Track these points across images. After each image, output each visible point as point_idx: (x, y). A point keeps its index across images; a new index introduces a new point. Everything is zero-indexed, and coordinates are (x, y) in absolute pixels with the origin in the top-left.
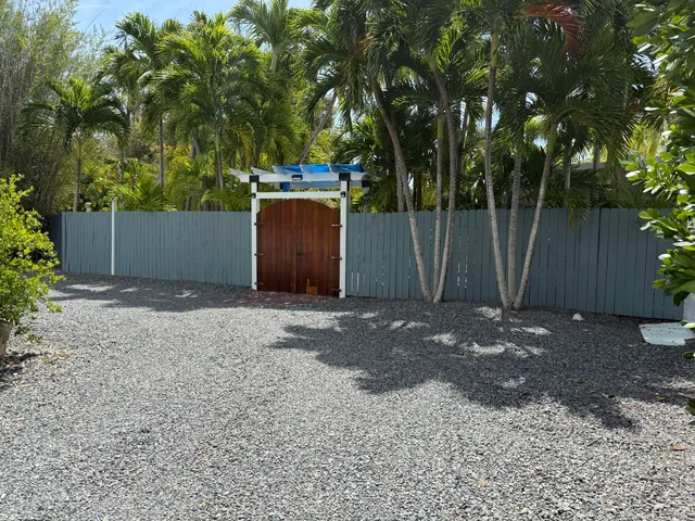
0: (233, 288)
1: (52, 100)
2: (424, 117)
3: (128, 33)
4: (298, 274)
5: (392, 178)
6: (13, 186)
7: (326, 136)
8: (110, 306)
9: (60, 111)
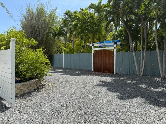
0: (88, 71)
1: (52, 31)
2: (137, 27)
3: (66, 15)
4: (103, 68)
5: (128, 43)
6: (42, 49)
7: (111, 34)
8: (62, 74)
9: (53, 33)
